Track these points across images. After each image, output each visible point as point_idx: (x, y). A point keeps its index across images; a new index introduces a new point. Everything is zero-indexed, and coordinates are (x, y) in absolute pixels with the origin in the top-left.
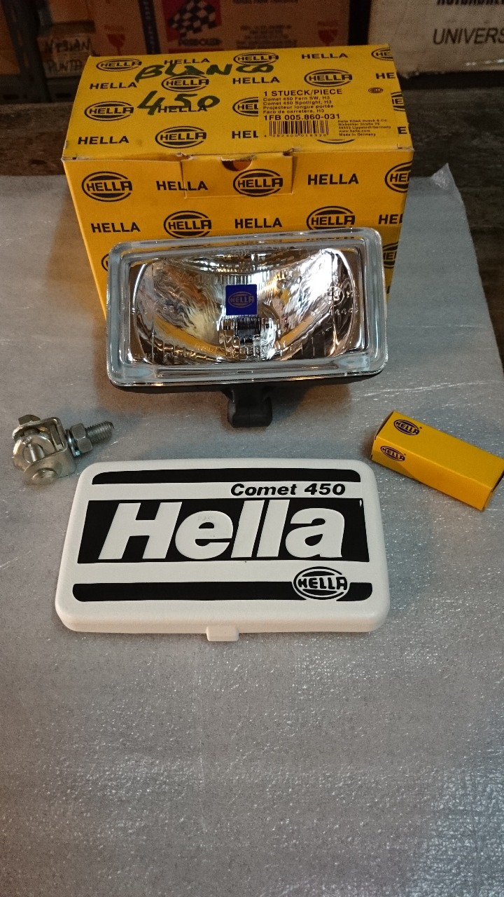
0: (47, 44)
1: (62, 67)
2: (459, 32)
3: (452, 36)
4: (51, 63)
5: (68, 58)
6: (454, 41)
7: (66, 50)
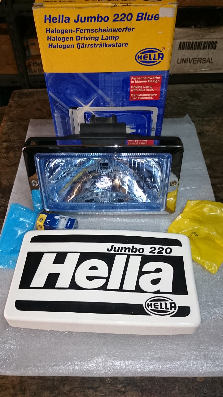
0: (29, 63)
1: (35, 71)
2: (187, 60)
3: (184, 61)
4: (30, 70)
5: (37, 68)
6: (185, 63)
7: (36, 65)
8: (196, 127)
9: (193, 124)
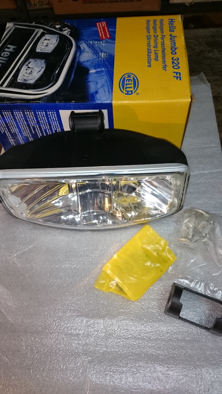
1: (35, 5)
4: (30, 4)
5: (37, 1)
8: (212, 89)
9: (209, 84)
